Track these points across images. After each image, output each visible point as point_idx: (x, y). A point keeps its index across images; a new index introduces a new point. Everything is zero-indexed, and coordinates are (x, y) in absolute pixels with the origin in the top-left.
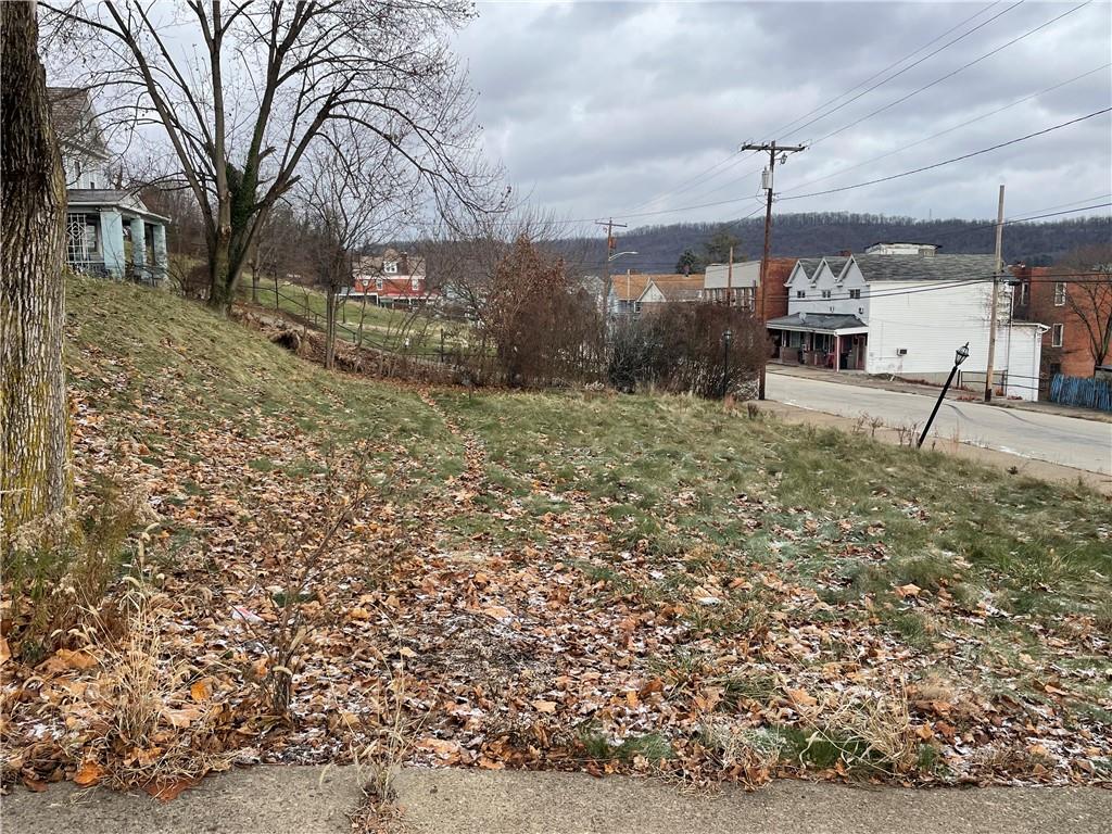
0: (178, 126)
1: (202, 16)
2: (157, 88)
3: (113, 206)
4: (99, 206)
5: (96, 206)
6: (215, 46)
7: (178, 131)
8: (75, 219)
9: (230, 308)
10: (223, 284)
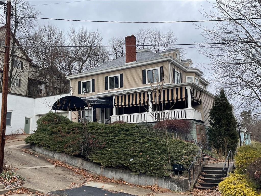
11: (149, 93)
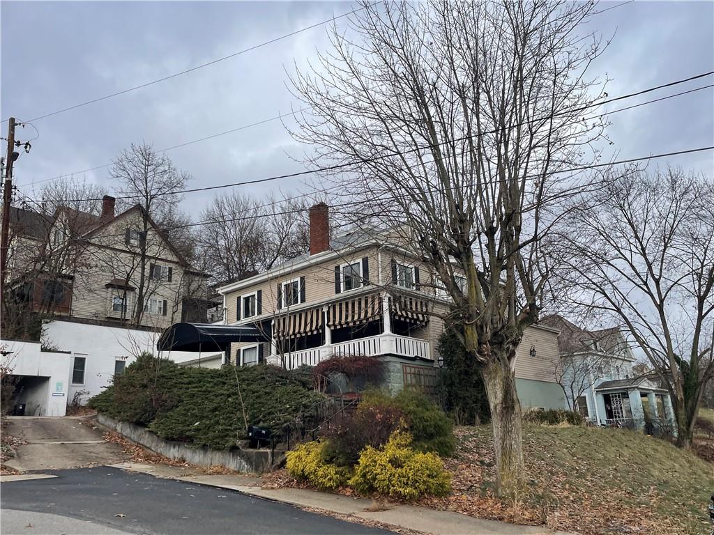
0: (649, 347)
1: (652, 296)
2: (636, 331)
3: (634, 388)
4: (627, 388)
5: (625, 389)
6: (660, 307)
7: (649, 349)
8: (616, 396)
9: (691, 441)
10: (685, 428)
11: (325, 310)
